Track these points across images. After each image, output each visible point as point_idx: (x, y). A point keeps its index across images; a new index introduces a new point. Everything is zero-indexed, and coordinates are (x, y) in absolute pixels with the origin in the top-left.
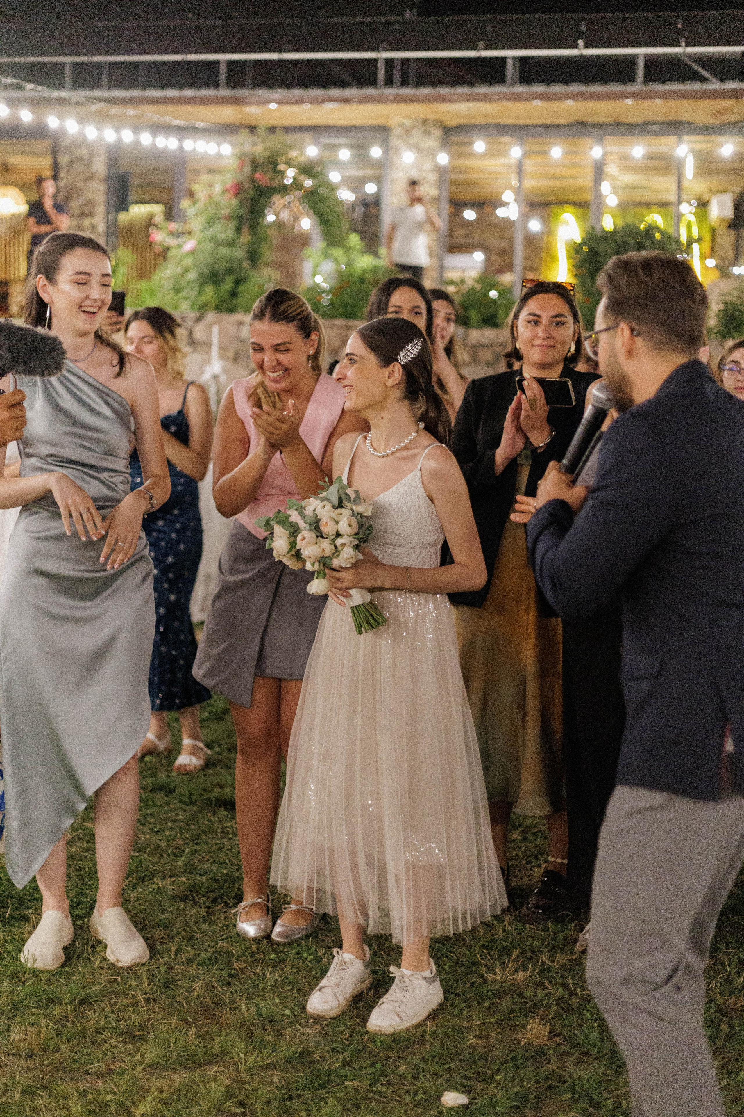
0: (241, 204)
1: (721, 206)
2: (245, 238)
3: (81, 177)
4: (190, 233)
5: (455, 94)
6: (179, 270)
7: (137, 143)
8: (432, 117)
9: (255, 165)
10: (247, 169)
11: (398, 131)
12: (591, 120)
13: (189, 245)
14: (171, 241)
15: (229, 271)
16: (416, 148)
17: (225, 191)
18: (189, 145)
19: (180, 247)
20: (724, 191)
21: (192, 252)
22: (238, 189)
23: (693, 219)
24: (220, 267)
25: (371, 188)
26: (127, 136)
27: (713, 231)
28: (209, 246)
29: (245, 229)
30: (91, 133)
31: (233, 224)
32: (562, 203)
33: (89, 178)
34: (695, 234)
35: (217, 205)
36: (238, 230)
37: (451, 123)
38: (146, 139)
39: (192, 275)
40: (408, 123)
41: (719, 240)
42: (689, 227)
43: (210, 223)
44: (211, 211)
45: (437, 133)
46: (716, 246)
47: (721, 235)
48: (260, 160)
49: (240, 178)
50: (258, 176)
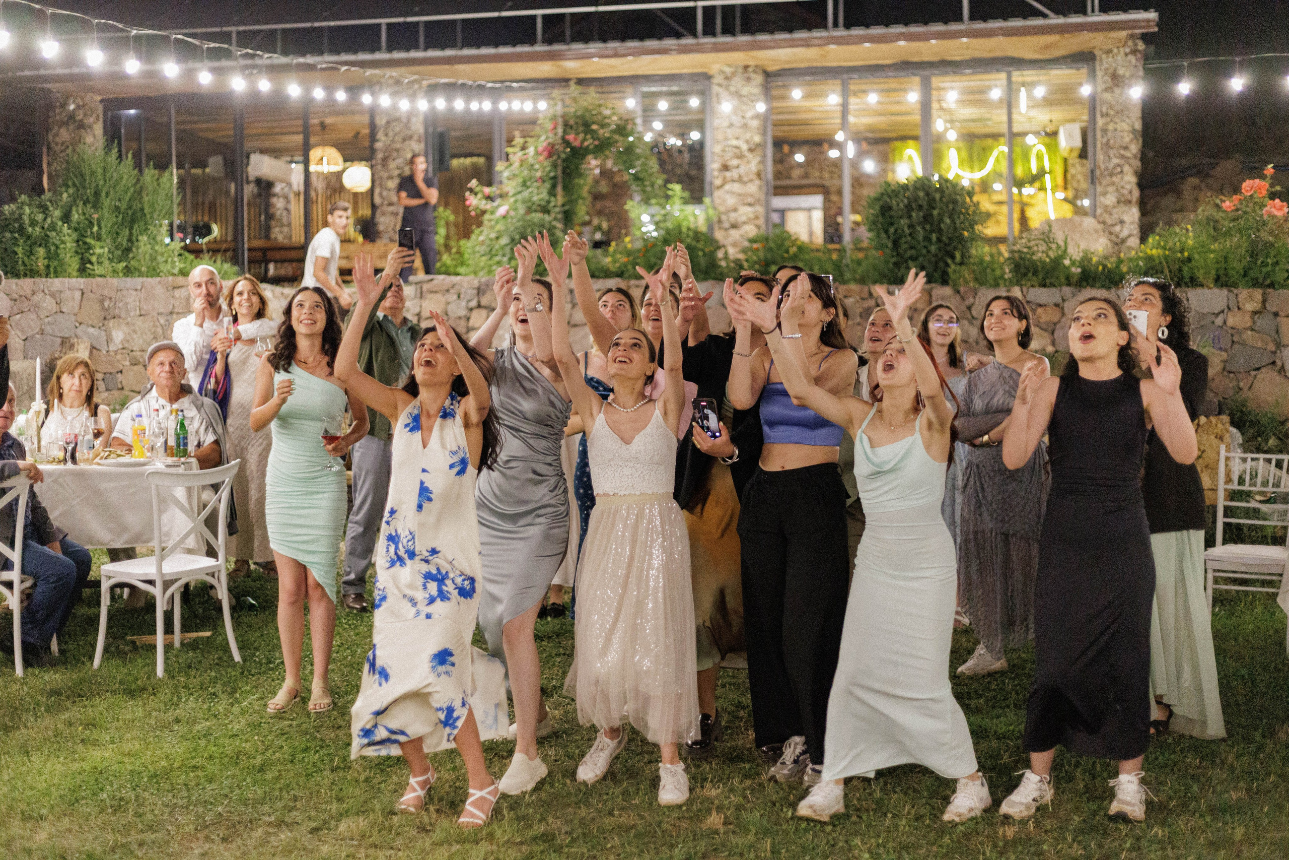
0: (554, 166)
1: (1070, 136)
2: (560, 198)
4: (503, 196)
5: (775, 41)
6: (493, 235)
7: (451, 110)
8: (752, 63)
9: (567, 126)
10: (560, 130)
11: (718, 79)
12: (916, 58)
13: (502, 210)
14: (484, 205)
16: (738, 95)
17: (538, 154)
18: (503, 106)
19: (494, 210)
20: (1073, 121)
21: (506, 217)
22: (551, 152)
23: (1042, 148)
25: (695, 136)
26: (441, 104)
27: (1065, 161)
28: (521, 210)
29: (559, 189)
30: (404, 105)
31: (548, 184)
32: (904, 138)
33: (407, 138)
34: (1047, 165)
35: (531, 168)
36: (552, 193)
37: (772, 68)
38: (459, 104)
39: (504, 240)
40: (728, 70)
41: (1072, 171)
42: (1039, 157)
43: (524, 185)
44: (525, 173)
45: (759, 79)
46: (1069, 176)
47: (1074, 166)
48: (572, 121)
49: (552, 139)
50: (571, 137)
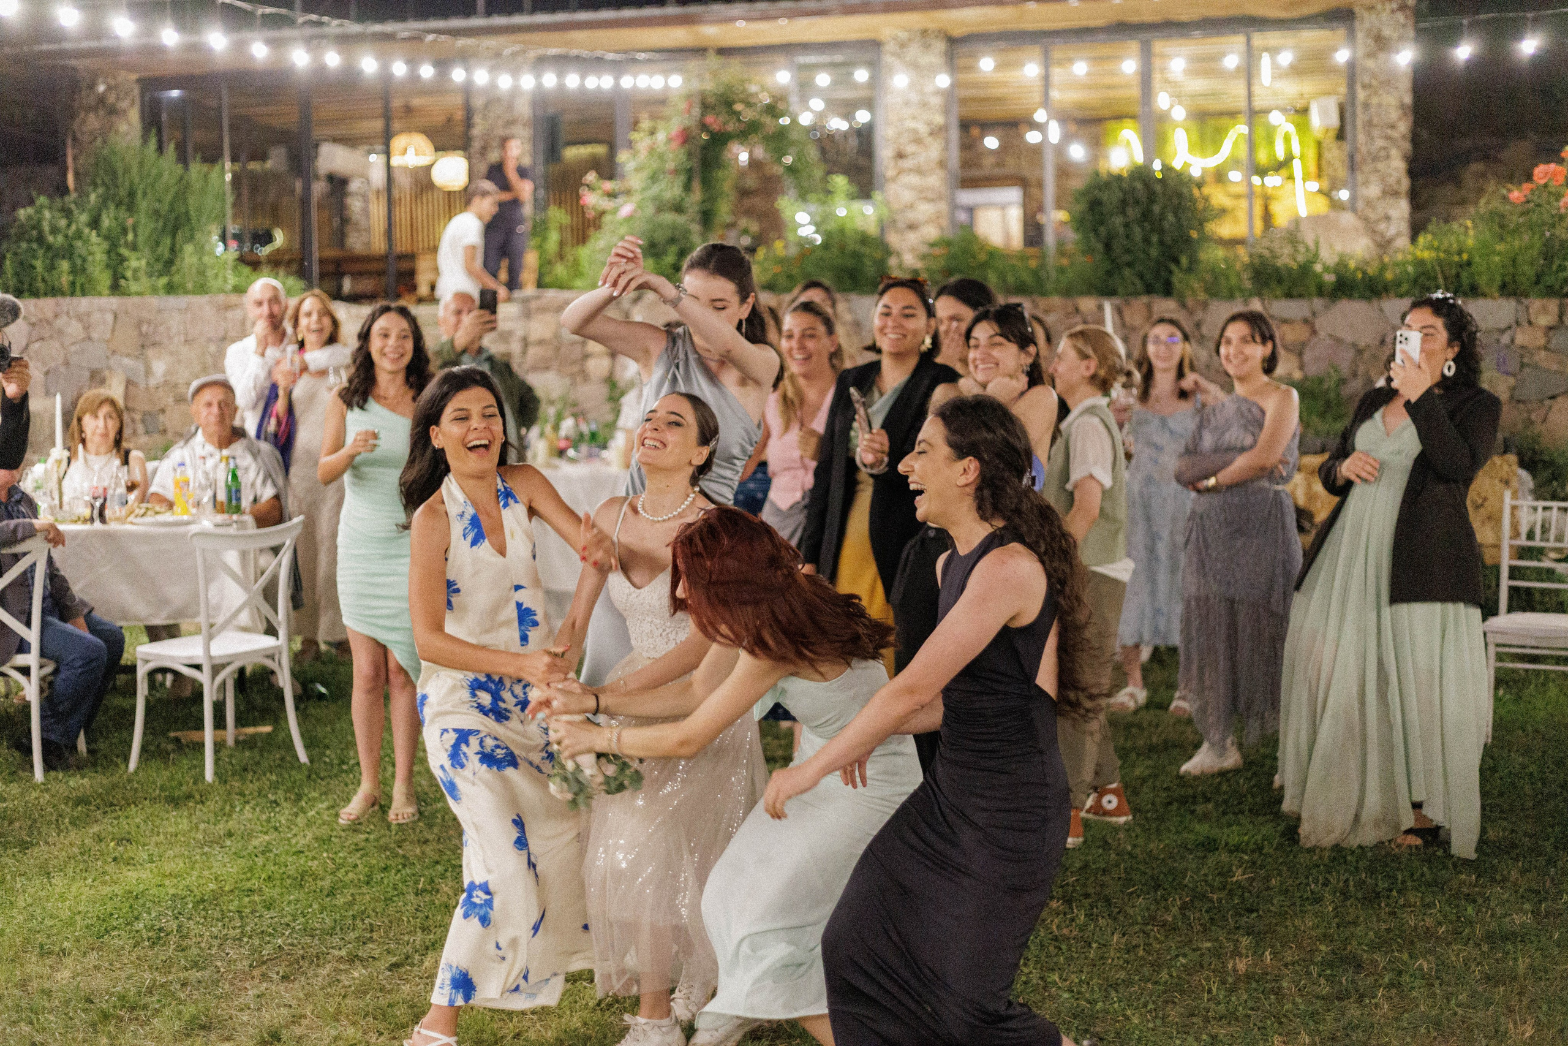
0: (690, 155)
1: (1324, 113)
2: (697, 195)
3: (500, 122)
4: (628, 192)
7: (561, 87)
8: (931, 26)
9: (706, 107)
10: (696, 111)
11: (890, 47)
12: (1134, 19)
13: (627, 209)
14: (606, 204)
15: (672, 240)
16: (915, 66)
17: (670, 140)
18: (627, 82)
19: (615, 211)
20: (1328, 94)
21: (630, 218)
22: (686, 137)
23: (1291, 128)
24: (660, 236)
25: (863, 117)
26: (550, 80)
27: (1319, 144)
28: (650, 210)
29: (696, 185)
30: (505, 82)
31: (682, 178)
32: (1119, 117)
33: (511, 123)
34: (1296, 150)
35: (661, 158)
36: (687, 187)
37: (957, 32)
38: (572, 81)
40: (903, 35)
41: (1327, 155)
42: (1287, 139)
43: (654, 178)
44: (655, 165)
45: (940, 46)
46: (1324, 163)
47: (1329, 150)
48: (711, 100)
49: (687, 122)
50: (709, 119)
